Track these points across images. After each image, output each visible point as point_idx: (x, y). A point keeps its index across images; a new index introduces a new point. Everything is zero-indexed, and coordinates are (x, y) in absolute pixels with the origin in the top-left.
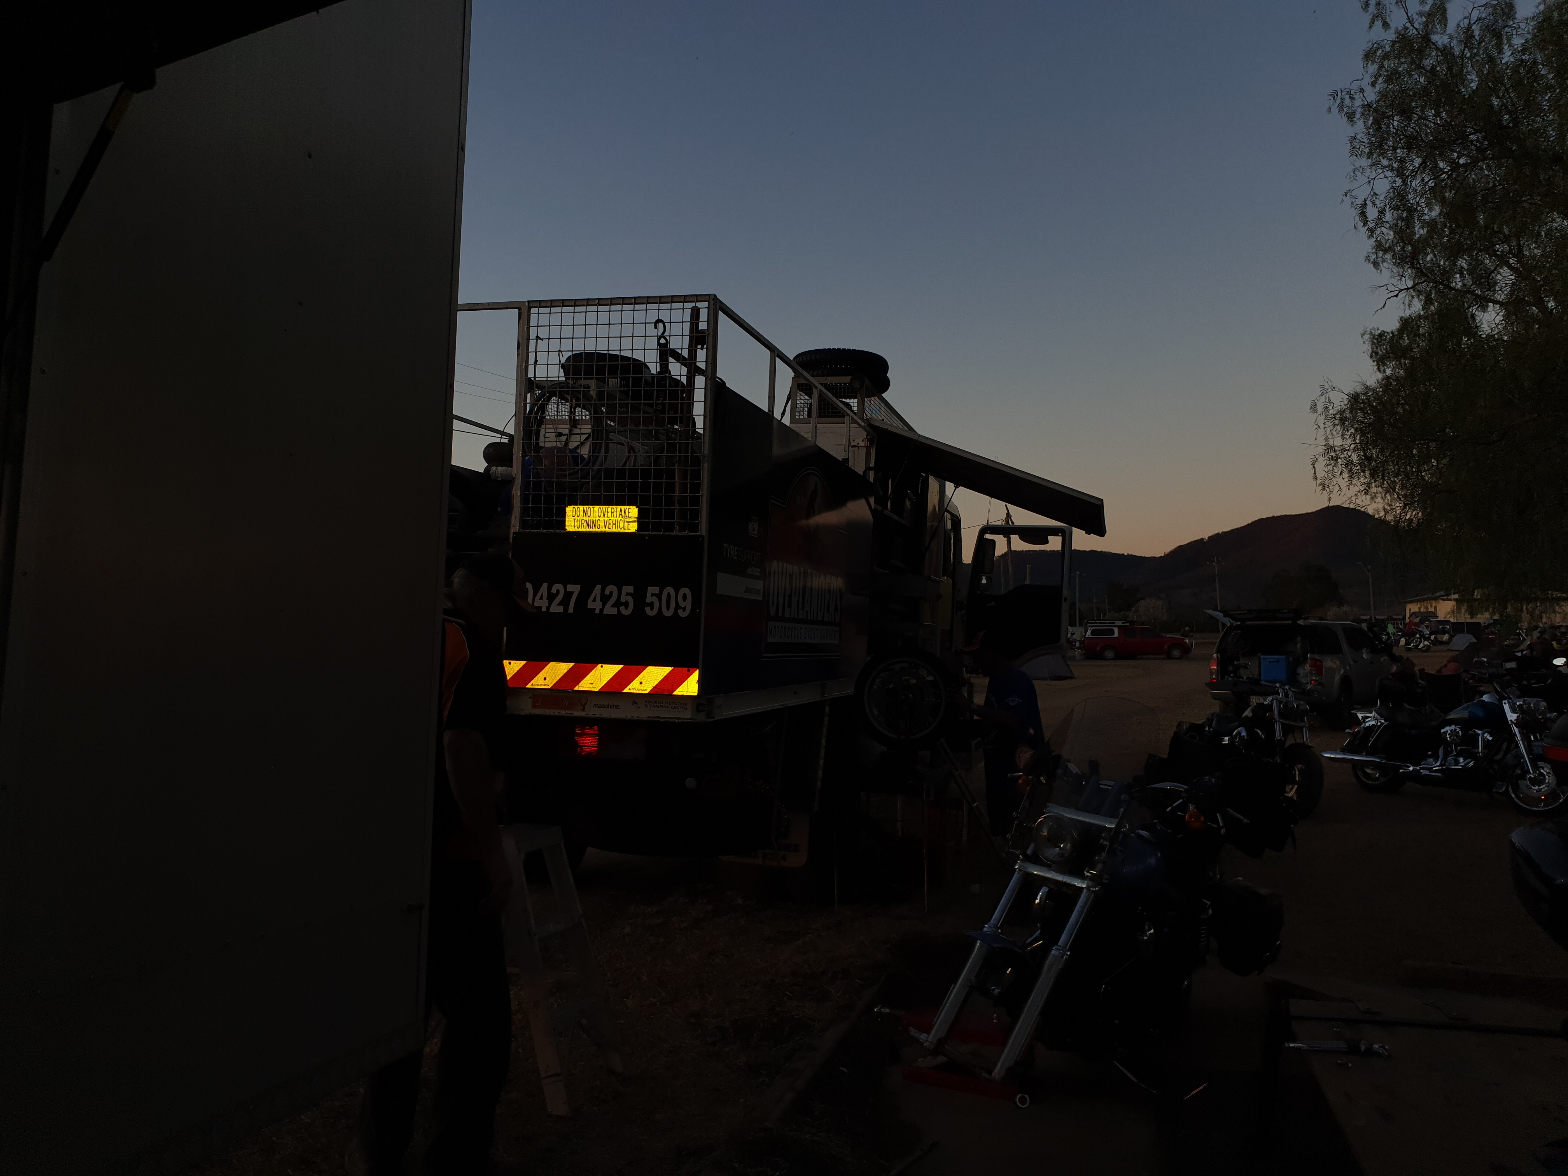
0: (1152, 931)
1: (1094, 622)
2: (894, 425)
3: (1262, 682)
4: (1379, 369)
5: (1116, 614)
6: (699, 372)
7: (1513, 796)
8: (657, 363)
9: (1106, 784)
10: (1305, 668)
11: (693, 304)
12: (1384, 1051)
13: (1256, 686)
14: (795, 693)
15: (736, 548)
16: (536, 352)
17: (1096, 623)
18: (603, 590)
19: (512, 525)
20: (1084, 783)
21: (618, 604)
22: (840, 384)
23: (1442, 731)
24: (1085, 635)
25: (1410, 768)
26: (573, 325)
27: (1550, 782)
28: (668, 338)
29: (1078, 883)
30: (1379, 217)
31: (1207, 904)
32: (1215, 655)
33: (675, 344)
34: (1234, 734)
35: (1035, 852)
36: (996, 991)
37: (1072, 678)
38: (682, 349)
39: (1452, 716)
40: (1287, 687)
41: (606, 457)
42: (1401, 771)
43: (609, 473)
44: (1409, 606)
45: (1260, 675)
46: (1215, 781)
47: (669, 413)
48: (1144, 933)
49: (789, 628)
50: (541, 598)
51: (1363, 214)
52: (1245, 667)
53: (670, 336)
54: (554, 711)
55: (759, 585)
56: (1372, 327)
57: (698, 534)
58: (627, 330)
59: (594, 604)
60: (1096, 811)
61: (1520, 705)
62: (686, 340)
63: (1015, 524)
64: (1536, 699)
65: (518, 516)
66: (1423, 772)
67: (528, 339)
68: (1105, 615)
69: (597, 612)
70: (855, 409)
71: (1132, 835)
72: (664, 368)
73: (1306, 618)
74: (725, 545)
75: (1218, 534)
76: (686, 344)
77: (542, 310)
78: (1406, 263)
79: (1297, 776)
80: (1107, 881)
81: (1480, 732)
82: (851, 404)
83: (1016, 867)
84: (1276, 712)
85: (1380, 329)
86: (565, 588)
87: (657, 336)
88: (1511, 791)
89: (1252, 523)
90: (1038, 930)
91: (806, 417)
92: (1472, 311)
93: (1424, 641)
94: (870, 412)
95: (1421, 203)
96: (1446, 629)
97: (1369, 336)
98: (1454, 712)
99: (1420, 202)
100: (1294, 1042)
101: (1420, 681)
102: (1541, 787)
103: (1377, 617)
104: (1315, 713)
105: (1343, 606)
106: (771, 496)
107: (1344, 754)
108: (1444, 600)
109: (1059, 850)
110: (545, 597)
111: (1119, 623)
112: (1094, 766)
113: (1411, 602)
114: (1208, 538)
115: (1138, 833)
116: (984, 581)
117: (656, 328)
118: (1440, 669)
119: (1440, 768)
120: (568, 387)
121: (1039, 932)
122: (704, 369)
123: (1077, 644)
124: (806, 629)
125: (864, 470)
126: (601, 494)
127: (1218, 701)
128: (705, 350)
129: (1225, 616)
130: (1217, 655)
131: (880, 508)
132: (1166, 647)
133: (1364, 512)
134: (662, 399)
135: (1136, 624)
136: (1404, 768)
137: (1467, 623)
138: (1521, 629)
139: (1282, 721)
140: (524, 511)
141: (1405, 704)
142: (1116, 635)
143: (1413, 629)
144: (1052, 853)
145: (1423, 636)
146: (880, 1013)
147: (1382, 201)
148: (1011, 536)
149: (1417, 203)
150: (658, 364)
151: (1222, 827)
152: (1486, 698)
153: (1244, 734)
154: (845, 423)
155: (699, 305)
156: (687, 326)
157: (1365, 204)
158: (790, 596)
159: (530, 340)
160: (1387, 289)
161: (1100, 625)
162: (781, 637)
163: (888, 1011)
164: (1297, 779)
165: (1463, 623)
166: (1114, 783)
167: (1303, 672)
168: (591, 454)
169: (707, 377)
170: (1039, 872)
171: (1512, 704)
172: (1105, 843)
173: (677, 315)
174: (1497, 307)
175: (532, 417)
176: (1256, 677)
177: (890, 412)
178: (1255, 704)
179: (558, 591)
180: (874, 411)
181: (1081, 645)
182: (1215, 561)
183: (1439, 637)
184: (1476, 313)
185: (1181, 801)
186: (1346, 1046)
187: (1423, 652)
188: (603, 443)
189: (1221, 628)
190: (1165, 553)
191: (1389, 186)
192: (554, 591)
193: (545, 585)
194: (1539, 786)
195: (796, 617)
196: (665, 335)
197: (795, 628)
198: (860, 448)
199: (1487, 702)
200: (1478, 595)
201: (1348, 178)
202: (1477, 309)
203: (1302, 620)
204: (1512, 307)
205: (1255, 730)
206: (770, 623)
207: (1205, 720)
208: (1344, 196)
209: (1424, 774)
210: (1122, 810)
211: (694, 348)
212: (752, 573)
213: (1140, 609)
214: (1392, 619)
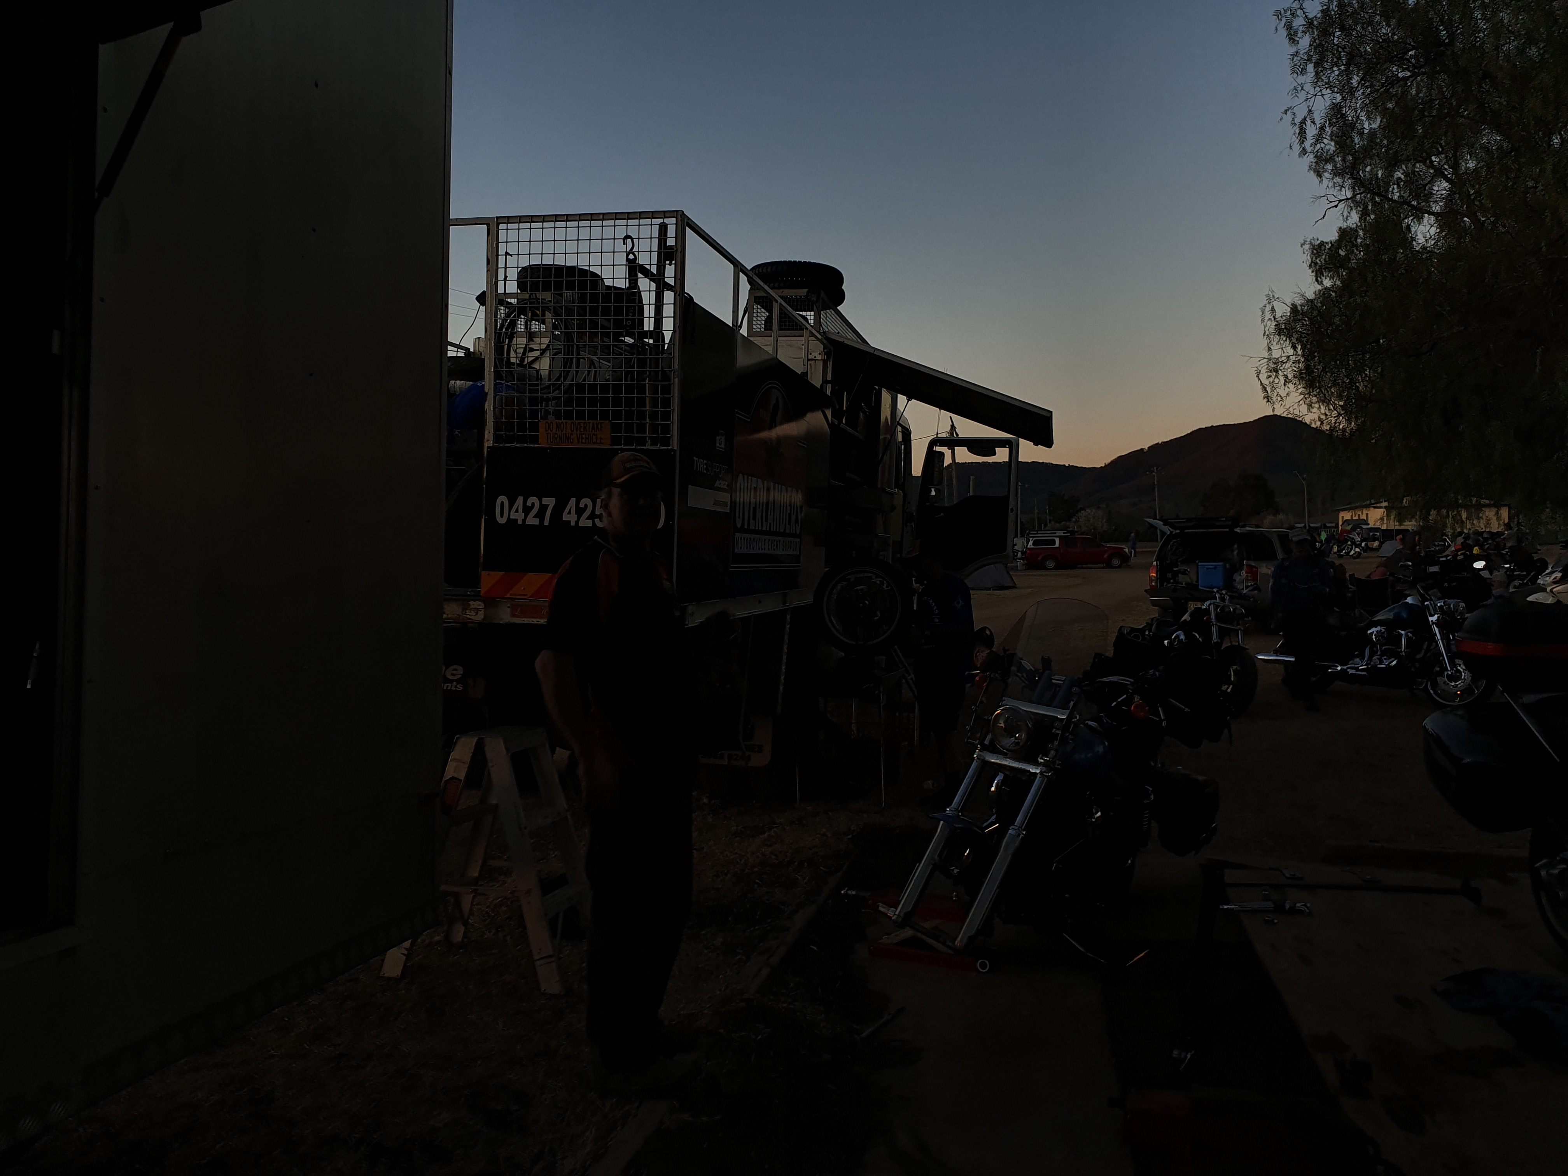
0: (1099, 814)
1: (1036, 532)
2: (848, 338)
3: (1200, 587)
4: (1317, 280)
5: (1057, 524)
6: (667, 287)
7: (1432, 692)
8: (626, 278)
9: (1057, 679)
10: (1241, 574)
11: (661, 220)
12: (1306, 909)
13: (1194, 592)
14: (760, 602)
15: (705, 462)
16: (506, 268)
17: (1037, 534)
18: (578, 503)
19: (485, 440)
20: (1037, 678)
21: (592, 516)
22: (795, 296)
23: (1369, 632)
24: (1027, 546)
25: (1338, 668)
26: (542, 241)
27: (1466, 678)
28: (636, 253)
29: (1033, 770)
30: (1320, 133)
31: (1149, 790)
32: (1155, 563)
33: (643, 260)
34: (1173, 637)
35: (992, 741)
36: (956, 871)
37: (1014, 587)
38: (650, 265)
39: (1380, 617)
40: (1224, 592)
41: (577, 372)
42: (1330, 671)
43: (581, 388)
44: (1341, 514)
45: (1197, 581)
46: (1159, 674)
47: (638, 329)
48: (1092, 815)
49: (754, 539)
50: (517, 511)
51: (1302, 133)
52: (1184, 573)
53: (638, 252)
54: (533, 620)
55: (726, 497)
56: (1312, 238)
57: (670, 448)
58: (596, 246)
59: (569, 516)
60: (1049, 704)
61: (1441, 606)
62: (655, 255)
63: (959, 436)
64: (1455, 600)
65: (492, 431)
66: (1351, 671)
67: (498, 255)
68: (1046, 525)
69: (573, 524)
70: (812, 322)
71: (1081, 725)
72: (633, 283)
73: (1244, 526)
74: (695, 458)
75: (1158, 444)
76: (654, 261)
77: (510, 226)
78: (1347, 173)
79: (1232, 677)
80: (1059, 767)
81: (1403, 632)
82: (807, 317)
83: (975, 756)
84: (1213, 616)
85: (1319, 239)
86: (541, 501)
87: (626, 252)
88: (1429, 688)
89: (1192, 433)
90: (994, 815)
91: (763, 330)
92: (1408, 222)
93: (1355, 548)
94: (826, 325)
95: (1362, 116)
96: (1376, 536)
97: (1309, 246)
98: (1380, 614)
99: (1360, 116)
100: (1228, 904)
101: (1350, 586)
102: (1457, 683)
103: (1312, 525)
104: (1250, 618)
105: (1279, 514)
106: (736, 410)
107: (1277, 656)
108: (1375, 508)
109: (1015, 739)
110: (521, 510)
111: (1061, 533)
112: (1047, 663)
113: (1343, 510)
114: (1149, 448)
115: (1087, 723)
116: (933, 493)
117: (624, 244)
118: (1370, 574)
119: (1366, 667)
120: (538, 303)
121: (994, 817)
122: (673, 284)
123: (1019, 555)
124: (769, 540)
125: (821, 383)
126: (574, 409)
127: (1157, 608)
128: (673, 266)
129: (1164, 525)
130: (1157, 563)
131: (836, 422)
132: (1106, 556)
133: (1301, 421)
134: (631, 314)
135: (1076, 534)
136: (1333, 668)
137: (1396, 530)
138: (1447, 536)
139: (1218, 624)
140: (497, 427)
141: (1335, 608)
142: (1057, 545)
143: (1345, 536)
144: (1008, 742)
145: (1354, 543)
146: (846, 894)
147: (1322, 118)
148: (956, 448)
149: (1357, 116)
150: (627, 280)
151: (1164, 720)
152: (1409, 600)
153: (1182, 637)
154: (803, 336)
155: (667, 221)
156: (655, 242)
157: (1303, 121)
158: (755, 509)
159: (499, 256)
160: (1327, 199)
161: (1042, 536)
162: (747, 548)
163: (854, 893)
164: (1232, 679)
165: (1393, 530)
166: (1065, 678)
167: (1240, 577)
168: (563, 369)
169: (677, 293)
170: (996, 760)
171: (1433, 605)
172: (1057, 732)
173: (645, 231)
174: (1432, 218)
175: (503, 333)
176: (1194, 583)
177: (845, 325)
178: (1193, 609)
179: (533, 504)
180: (830, 324)
181: (1022, 555)
182: (1155, 471)
183: (1370, 544)
184: (1412, 224)
185: (1125, 696)
186: (1273, 906)
187: (1355, 558)
188: (575, 359)
189: (1159, 537)
190: (1105, 463)
191: (1328, 103)
192: (529, 504)
193: (520, 499)
194: (1455, 682)
195: (760, 529)
196: (633, 251)
197: (760, 540)
198: (817, 361)
199: (1411, 604)
200: (1406, 502)
201: (1290, 94)
202: (1412, 220)
203: (1239, 528)
204: (1446, 220)
205: (1194, 633)
206: (737, 535)
207: (1145, 625)
208: (1286, 112)
209: (1351, 673)
210: (1072, 703)
211: (662, 264)
212: (719, 486)
213: (1080, 520)
214: (1325, 527)
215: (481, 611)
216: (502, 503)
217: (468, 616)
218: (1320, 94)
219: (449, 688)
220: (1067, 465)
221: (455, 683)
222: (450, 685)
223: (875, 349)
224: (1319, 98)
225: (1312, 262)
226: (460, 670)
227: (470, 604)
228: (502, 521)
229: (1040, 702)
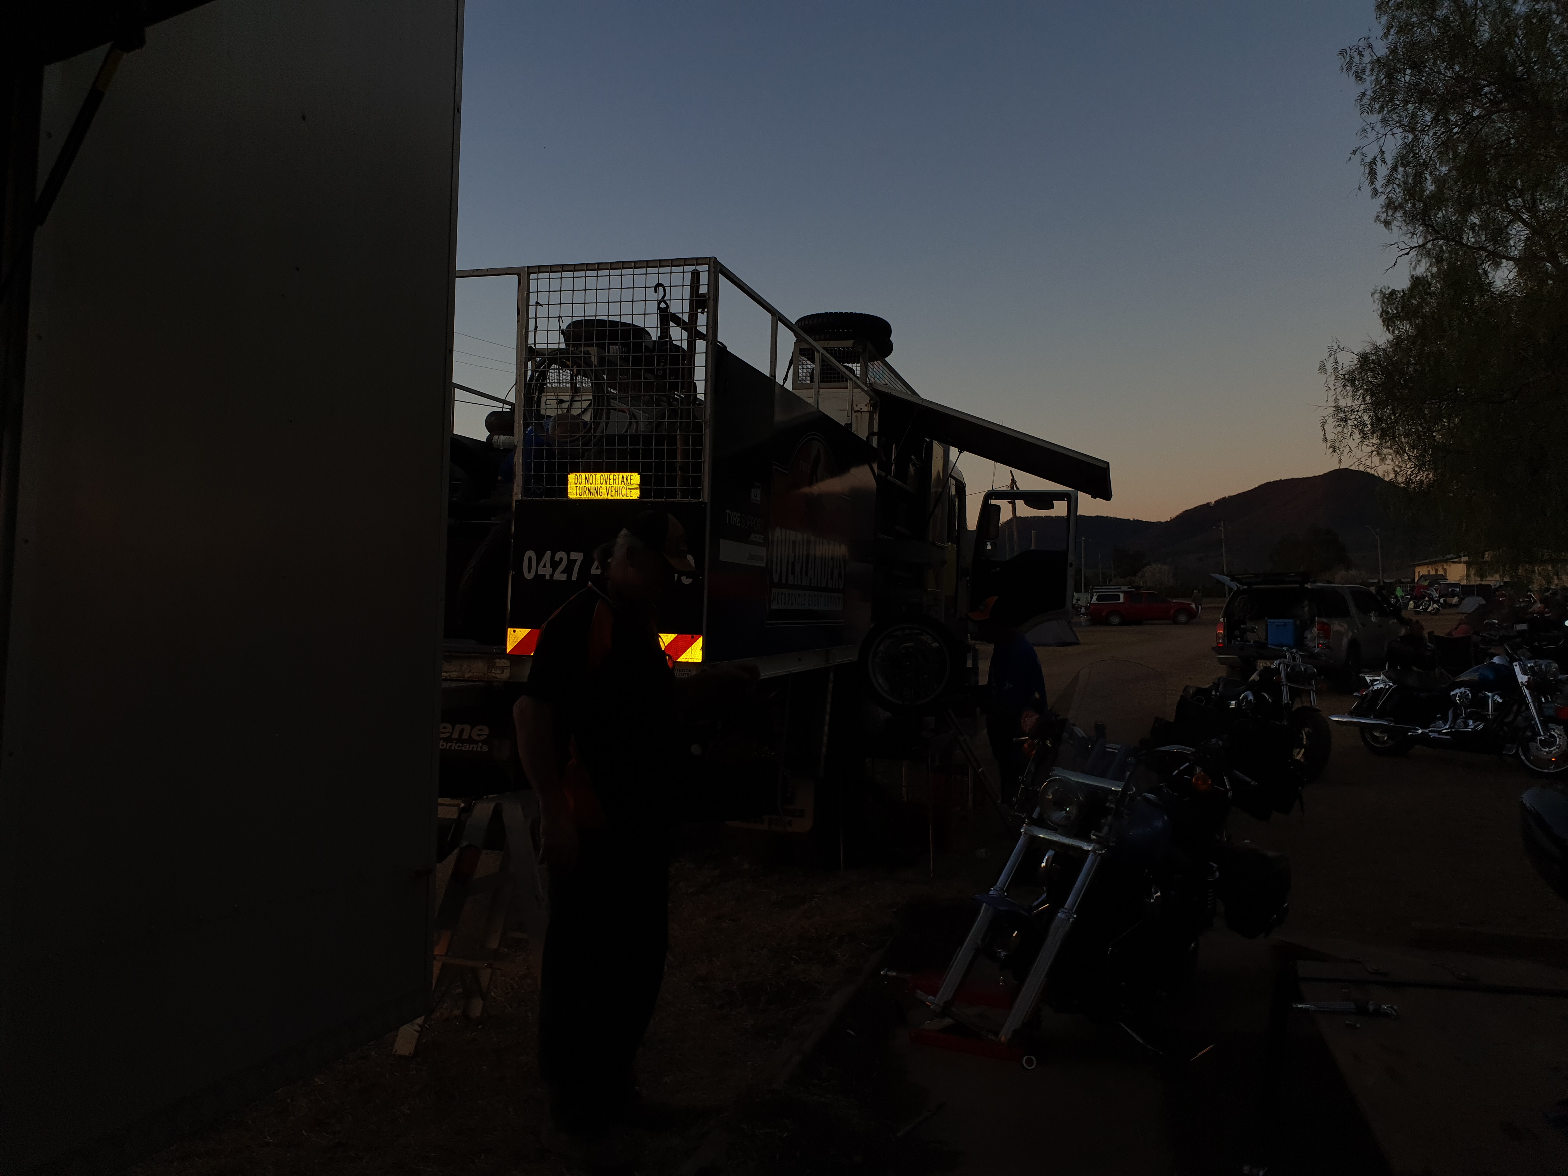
0: (1159, 894)
1: (1100, 587)
2: (897, 389)
3: (1269, 646)
4: (1388, 329)
5: (1122, 580)
6: (700, 336)
7: (1523, 758)
8: (657, 327)
9: (1112, 748)
10: (1313, 631)
11: (693, 267)
12: (1393, 1011)
13: (1263, 650)
14: (800, 660)
15: (739, 514)
16: (536, 318)
17: (1101, 589)
19: (514, 493)
20: (1090, 746)
22: (842, 348)
23: (1452, 693)
24: (1091, 601)
25: (1418, 731)
26: (573, 291)
27: (1561, 743)
28: (668, 302)
29: (1087, 847)
30: (1391, 173)
31: (1214, 867)
32: (1222, 620)
33: (675, 308)
34: (1241, 698)
35: (1041, 815)
36: (1002, 954)
37: (1077, 643)
38: (682, 313)
39: (1463, 678)
40: (1294, 650)
41: (607, 424)
42: (1409, 734)
43: (610, 439)
44: (1417, 569)
45: (1267, 639)
46: (1222, 744)
47: (670, 379)
48: (1150, 895)
49: (792, 595)
50: (545, 566)
51: (1372, 173)
52: (1252, 630)
53: (670, 300)
55: (762, 552)
56: (1382, 286)
57: (700, 500)
58: (627, 295)
60: (1102, 775)
61: (1531, 667)
62: (687, 303)
63: (1020, 489)
64: (1547, 661)
65: (520, 484)
66: (1432, 735)
67: (528, 305)
68: (1110, 580)
70: (858, 373)
71: (1139, 798)
72: (664, 332)
73: (1314, 582)
74: (728, 511)
75: (1224, 498)
76: (687, 309)
77: (541, 275)
78: (1418, 220)
79: (1305, 740)
80: (1113, 844)
81: (1490, 694)
82: (854, 368)
83: (1022, 831)
84: (1283, 675)
85: (1390, 288)
86: (569, 556)
87: (658, 300)
88: (1521, 753)
89: (1259, 487)
90: (1044, 893)
91: (808, 382)
92: (1485, 267)
93: (1433, 604)
94: (873, 376)
95: (1434, 157)
96: (1455, 592)
97: (1379, 294)
98: (1463, 675)
99: (1433, 156)
100: (1301, 1003)
101: (1429, 644)
102: (1551, 749)
103: (1386, 581)
104: (1323, 677)
105: (1351, 570)
106: (774, 462)
107: (1352, 717)
108: (1454, 563)
109: (1065, 813)
110: (548, 565)
111: (1125, 588)
112: (1100, 730)
113: (1419, 565)
114: (1215, 502)
115: (1145, 796)
116: (989, 547)
117: (656, 292)
118: (1451, 632)
119: (1449, 730)
120: (568, 354)
121: (1045, 895)
122: (705, 333)
123: (1083, 610)
124: (809, 596)
125: (867, 435)
126: (603, 461)
127: (1225, 666)
128: (705, 313)
129: (1231, 580)
130: (1224, 620)
131: (884, 475)
132: (1172, 612)
133: (1374, 474)
134: (662, 364)
135: (1142, 589)
136: (1413, 731)
137: (1477, 585)
138: (1532, 591)
139: (1289, 684)
140: (526, 480)
141: (1414, 667)
142: (1122, 600)
143: (1422, 592)
144: (1058, 816)
145: (1431, 599)
146: (886, 976)
147: (1394, 157)
148: (1016, 501)
149: (1429, 158)
150: (659, 329)
151: (1230, 790)
152: (1496, 660)
153: (1251, 697)
154: (847, 388)
155: (699, 268)
156: (687, 290)
157: (1374, 161)
158: (793, 564)
159: (530, 306)
160: (1398, 247)
161: (1106, 591)
162: (785, 604)
163: (894, 974)
164: (1305, 743)
165: (1474, 585)
166: (1120, 746)
167: (1310, 635)
168: (592, 421)
169: (708, 341)
170: (1045, 835)
171: (1523, 666)
172: (1111, 806)
173: (677, 279)
174: (1511, 263)
175: (533, 384)
176: (1263, 641)
177: (893, 376)
178: (1262, 668)
179: (561, 559)
180: (876, 373)
181: (1086, 610)
182: (1222, 526)
183: (1449, 600)
184: (1489, 270)
185: (1188, 764)
186: (1354, 1007)
187: (1433, 614)
188: (605, 410)
189: (1227, 593)
190: (1171, 518)
191: (1400, 142)
192: (557, 558)
193: (548, 554)
194: (1549, 748)
195: (800, 584)
196: (665, 299)
197: (799, 595)
198: (863, 413)
199: (1498, 664)
200: (1488, 557)
201: (1359, 134)
202: (1489, 266)
203: (1309, 584)
204: (1525, 263)
205: (1262, 693)
206: (774, 590)
207: (1212, 684)
208: (1354, 153)
209: (1433, 737)
210: (1128, 773)
211: (694, 312)
212: (755, 540)
213: (1146, 575)
214: (1401, 582)
215: (507, 669)
216: (530, 559)
217: (494, 675)
218: (1390, 133)
219: (475, 749)
220: (1132, 519)
221: (480, 744)
222: (475, 746)
223: (924, 400)
224: (1389, 137)
225: (1383, 311)
226: (486, 731)
227: (495, 662)
228: (529, 576)
229: (1091, 773)
